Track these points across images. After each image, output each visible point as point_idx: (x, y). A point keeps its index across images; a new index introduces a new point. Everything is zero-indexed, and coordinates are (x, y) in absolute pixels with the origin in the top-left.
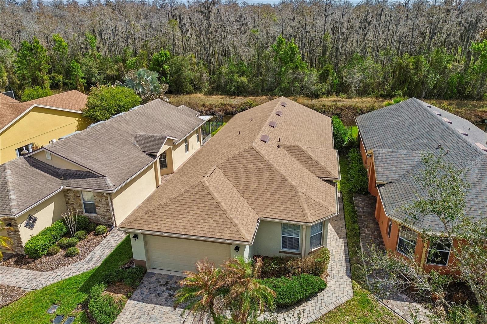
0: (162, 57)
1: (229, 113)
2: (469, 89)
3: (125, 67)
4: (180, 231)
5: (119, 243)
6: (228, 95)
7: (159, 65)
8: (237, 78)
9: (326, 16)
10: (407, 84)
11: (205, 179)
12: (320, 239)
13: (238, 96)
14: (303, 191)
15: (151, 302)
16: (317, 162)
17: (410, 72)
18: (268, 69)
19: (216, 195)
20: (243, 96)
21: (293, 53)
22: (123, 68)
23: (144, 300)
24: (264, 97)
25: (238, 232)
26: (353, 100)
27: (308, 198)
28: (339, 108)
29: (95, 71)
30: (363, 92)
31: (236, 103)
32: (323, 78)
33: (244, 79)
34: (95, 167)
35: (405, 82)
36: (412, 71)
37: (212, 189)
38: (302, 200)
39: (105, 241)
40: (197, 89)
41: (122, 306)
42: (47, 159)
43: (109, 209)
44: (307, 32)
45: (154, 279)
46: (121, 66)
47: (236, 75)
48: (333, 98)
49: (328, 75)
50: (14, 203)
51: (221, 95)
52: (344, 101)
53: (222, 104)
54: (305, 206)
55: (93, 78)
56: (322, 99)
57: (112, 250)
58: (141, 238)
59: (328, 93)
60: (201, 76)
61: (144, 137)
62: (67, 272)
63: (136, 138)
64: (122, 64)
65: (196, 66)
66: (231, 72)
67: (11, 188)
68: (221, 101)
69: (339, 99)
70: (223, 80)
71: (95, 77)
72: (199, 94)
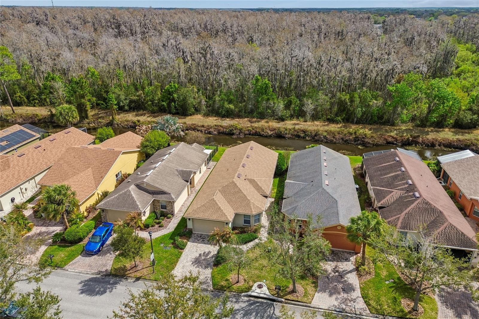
0: (172, 88)
1: (221, 133)
2: (386, 117)
3: (144, 94)
4: (206, 217)
5: (178, 222)
6: (220, 116)
7: (170, 94)
8: (227, 105)
9: (292, 57)
10: (345, 112)
11: (214, 197)
12: (259, 220)
13: (227, 117)
14: (252, 202)
15: (196, 242)
16: (261, 187)
17: (347, 104)
18: (249, 99)
19: (219, 204)
20: (231, 118)
21: (267, 87)
22: (142, 95)
23: (193, 242)
24: (246, 119)
25: (227, 218)
26: (308, 123)
27: (254, 204)
28: (296, 131)
29: (123, 97)
30: (315, 117)
31: (226, 125)
32: (287, 106)
33: (232, 106)
34: (165, 189)
35: (344, 110)
36: (349, 104)
37: (217, 201)
38: (252, 205)
39: (172, 221)
40: (197, 111)
41: (187, 243)
42: (144, 186)
43: (172, 207)
44: (277, 70)
45: (196, 235)
46: (141, 94)
47: (226, 103)
48: (295, 121)
49: (291, 104)
50: (140, 206)
51: (215, 116)
52: (301, 124)
53: (216, 126)
54: (252, 207)
55: (121, 103)
56: (286, 122)
57: (176, 225)
58: (191, 220)
59: (292, 117)
60: (200, 102)
61: (182, 171)
62: (162, 233)
63: (178, 171)
64: (142, 92)
65: (196, 94)
66: (222, 100)
67: (136, 200)
68: (215, 123)
69: (298, 122)
70: (217, 106)
71: (123, 102)
72: (199, 115)
